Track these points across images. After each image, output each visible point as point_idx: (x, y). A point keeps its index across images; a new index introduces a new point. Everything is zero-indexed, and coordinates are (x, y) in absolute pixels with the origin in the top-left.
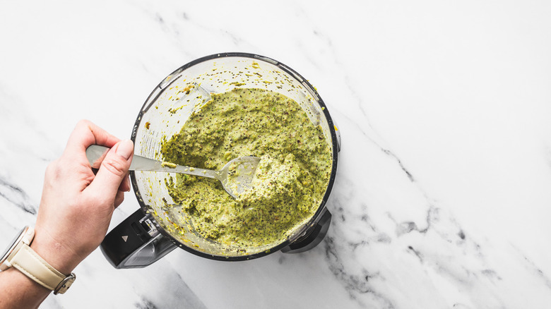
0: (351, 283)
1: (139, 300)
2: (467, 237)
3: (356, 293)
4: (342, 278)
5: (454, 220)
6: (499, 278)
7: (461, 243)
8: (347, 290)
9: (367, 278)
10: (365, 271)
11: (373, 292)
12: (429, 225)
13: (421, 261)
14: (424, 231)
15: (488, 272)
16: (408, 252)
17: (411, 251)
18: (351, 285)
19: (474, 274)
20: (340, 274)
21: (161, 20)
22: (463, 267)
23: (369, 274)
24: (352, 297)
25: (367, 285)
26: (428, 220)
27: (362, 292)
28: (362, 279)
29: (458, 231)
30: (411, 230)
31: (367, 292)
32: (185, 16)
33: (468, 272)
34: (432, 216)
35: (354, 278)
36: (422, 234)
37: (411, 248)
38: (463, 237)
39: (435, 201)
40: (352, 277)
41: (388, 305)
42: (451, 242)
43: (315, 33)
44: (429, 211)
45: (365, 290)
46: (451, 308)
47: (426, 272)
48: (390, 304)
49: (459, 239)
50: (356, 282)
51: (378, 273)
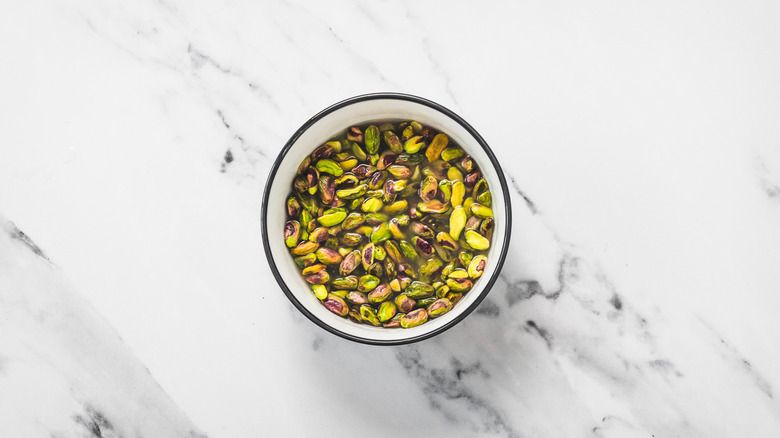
0: (433, 382)
1: (81, 410)
2: (625, 306)
3: (441, 398)
4: (418, 374)
5: (604, 277)
6: (679, 375)
7: (615, 316)
8: (425, 393)
9: (459, 373)
10: (456, 362)
11: (469, 397)
12: (562, 286)
13: (549, 345)
14: (554, 296)
15: (659, 364)
16: (527, 330)
17: (532, 329)
18: (433, 386)
19: (637, 367)
20: (415, 367)
22: (619, 356)
23: (463, 368)
24: (435, 405)
25: (458, 386)
26: (560, 277)
27: (451, 397)
28: (450, 375)
29: (610, 296)
30: (533, 293)
31: (459, 396)
33: (626, 364)
34: (567, 270)
35: (438, 374)
36: (549, 302)
37: (531, 323)
38: (618, 305)
39: (572, 246)
40: (433, 372)
41: (494, 418)
42: (598, 314)
44: (562, 263)
45: (456, 393)
46: (599, 423)
47: (557, 363)
48: (498, 417)
49: (612, 308)
50: (441, 381)
51: (477, 366)
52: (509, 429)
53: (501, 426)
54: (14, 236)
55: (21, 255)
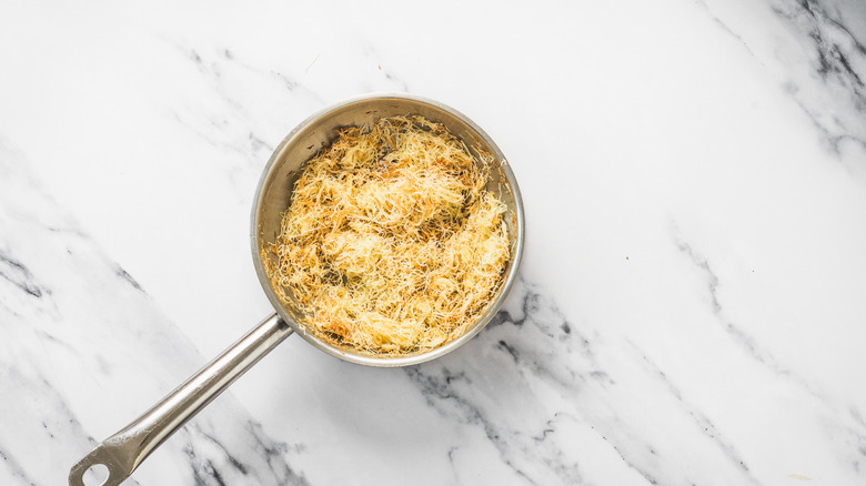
0: (429, 385)
2: (572, 332)
3: (435, 398)
4: (418, 380)
5: (557, 309)
6: (612, 382)
7: (565, 338)
8: (424, 394)
9: (448, 380)
10: (446, 371)
11: (456, 397)
12: (526, 315)
13: (516, 359)
14: (520, 323)
15: (597, 374)
16: (500, 348)
17: (504, 348)
18: (429, 389)
19: (581, 376)
20: (416, 375)
21: (198, 58)
22: (567, 368)
23: (451, 375)
24: (431, 403)
25: (448, 389)
26: (525, 309)
27: (442, 397)
28: (442, 381)
29: (562, 323)
30: (504, 321)
31: (448, 397)
32: (228, 54)
33: (573, 373)
34: (530, 304)
35: (434, 380)
36: (515, 328)
37: (503, 343)
38: (567, 329)
39: (534, 286)
40: (430, 379)
41: (474, 413)
42: (553, 336)
43: (388, 76)
44: (526, 299)
45: (446, 395)
46: (552, 417)
47: (521, 373)
48: (477, 412)
49: (563, 333)
50: (435, 385)
51: (462, 374)
52: (485, 422)
53: (479, 419)
54: (119, 274)
55: (125, 289)
